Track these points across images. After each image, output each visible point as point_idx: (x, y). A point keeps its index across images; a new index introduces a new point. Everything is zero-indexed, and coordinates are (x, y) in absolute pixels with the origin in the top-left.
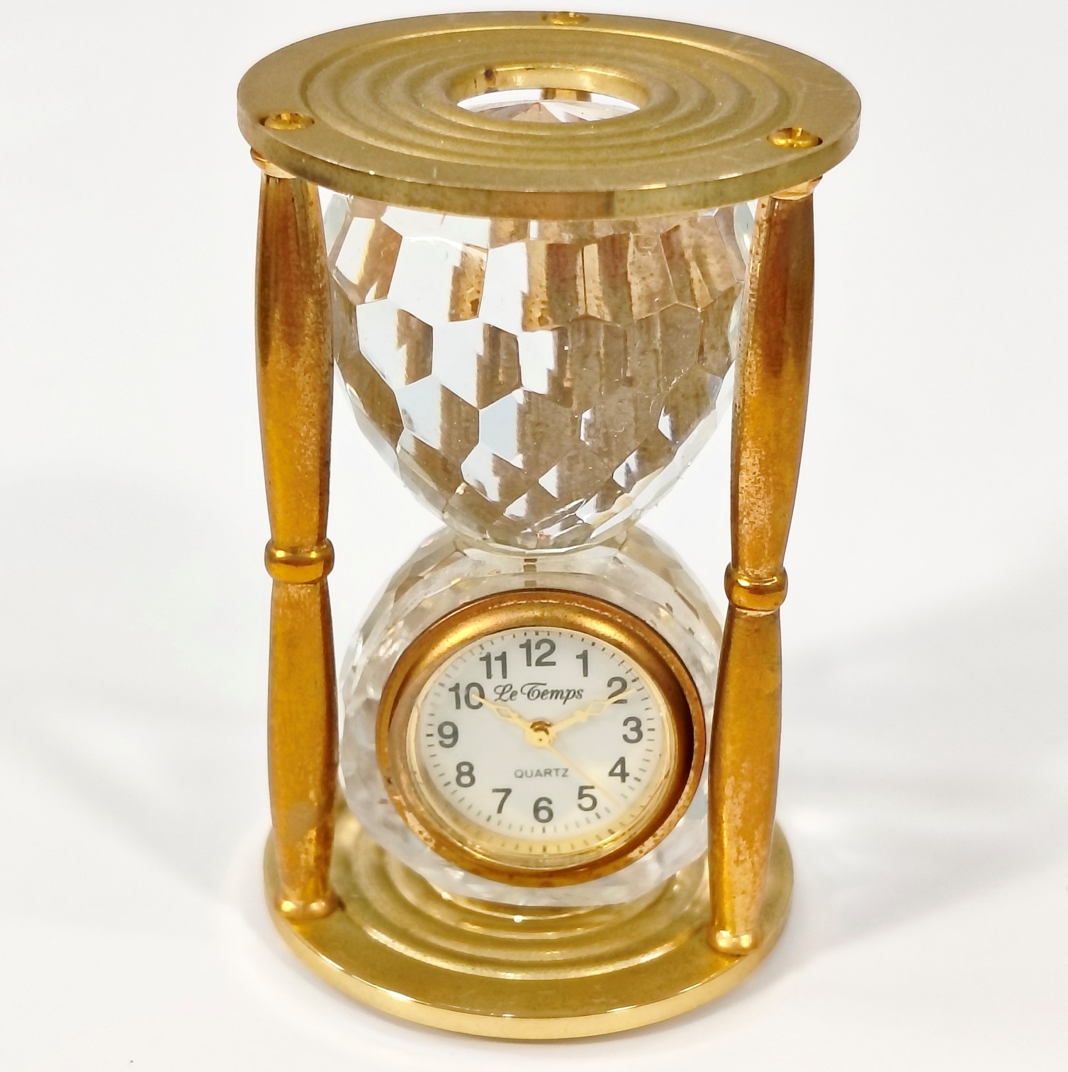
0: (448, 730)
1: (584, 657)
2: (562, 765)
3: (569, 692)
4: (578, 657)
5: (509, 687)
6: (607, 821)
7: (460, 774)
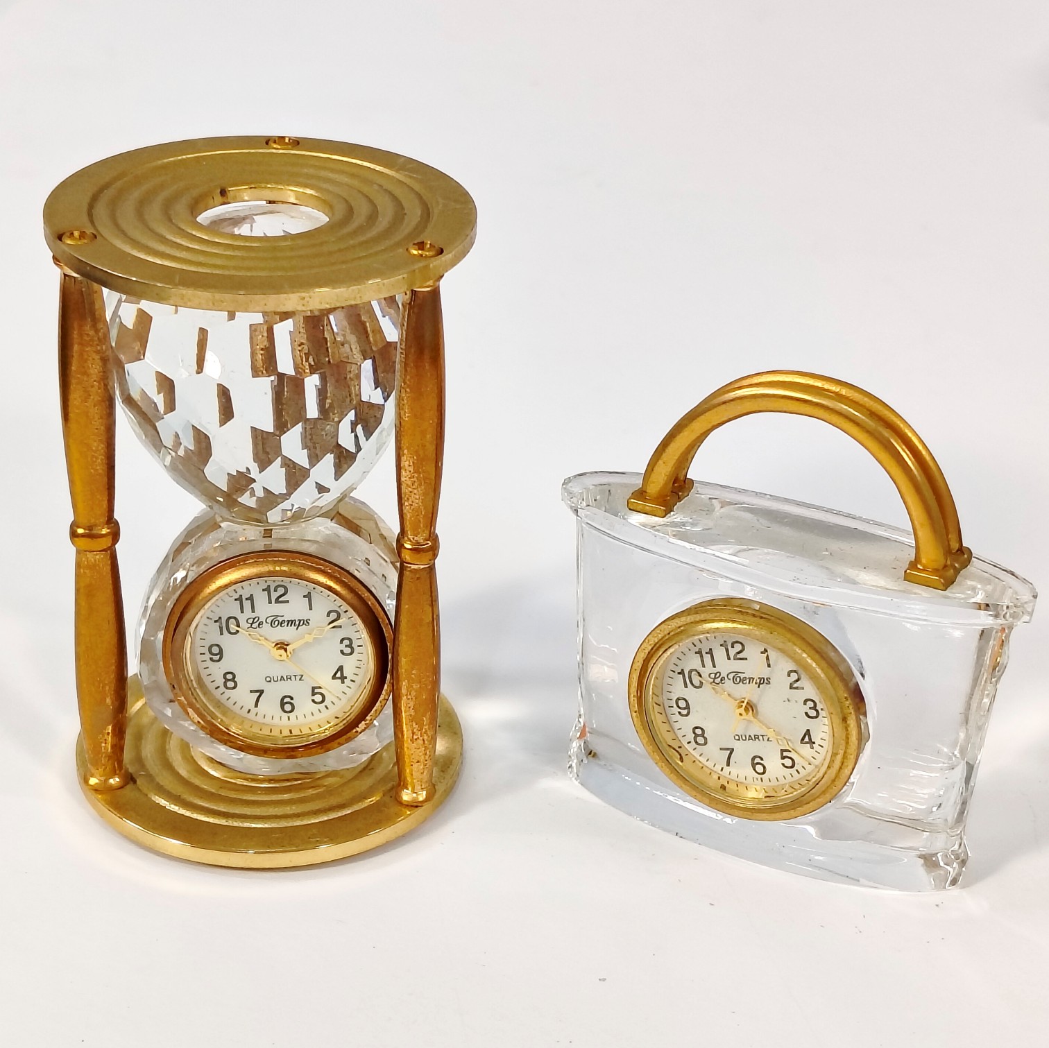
0: (215, 650)
1: (308, 596)
2: (299, 673)
3: (300, 621)
4: (304, 596)
5: (257, 619)
6: (333, 710)
7: (227, 680)
